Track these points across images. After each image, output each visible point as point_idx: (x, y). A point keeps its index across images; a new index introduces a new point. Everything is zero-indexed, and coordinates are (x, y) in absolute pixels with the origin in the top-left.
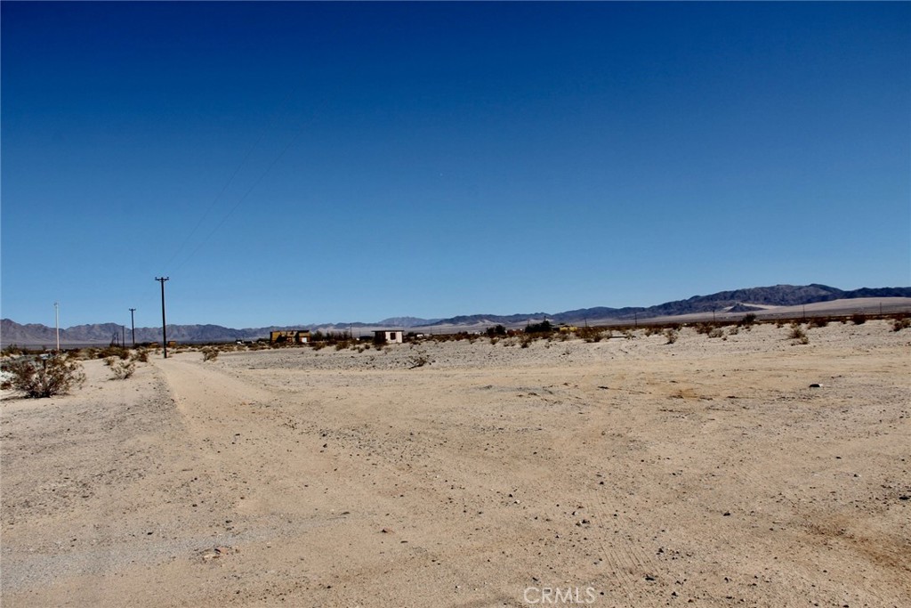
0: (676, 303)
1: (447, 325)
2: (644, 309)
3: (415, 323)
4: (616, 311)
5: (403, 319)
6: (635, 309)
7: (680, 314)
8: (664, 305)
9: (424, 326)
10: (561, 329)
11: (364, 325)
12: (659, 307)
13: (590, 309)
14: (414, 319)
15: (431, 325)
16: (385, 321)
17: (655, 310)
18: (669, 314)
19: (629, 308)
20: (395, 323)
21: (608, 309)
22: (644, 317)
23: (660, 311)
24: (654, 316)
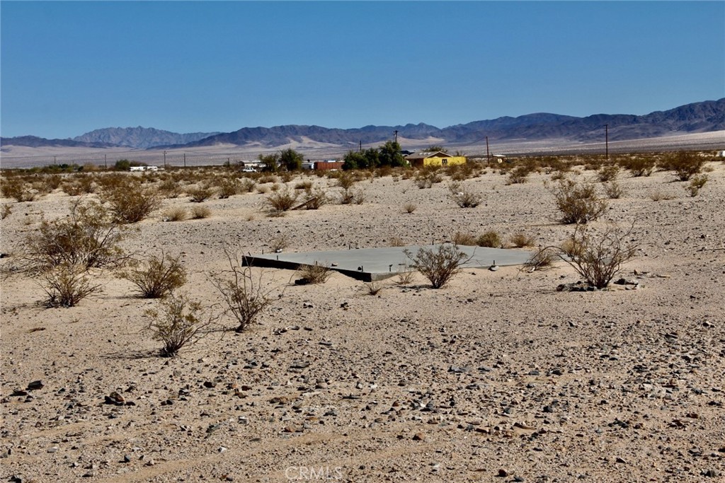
0: (705, 105)
1: (222, 145)
2: (634, 119)
3: (157, 139)
4: (576, 121)
5: (130, 131)
6: (615, 117)
7: (714, 129)
8: (680, 109)
9: (175, 146)
10: (427, 162)
11: (44, 142)
12: (669, 114)
13: (521, 118)
14: (153, 131)
15: (190, 145)
16: (90, 134)
17: (658, 122)
18: (690, 129)
19: (604, 117)
20: (114, 140)
21: (558, 117)
22: (636, 136)
23: (671, 122)
24: (657, 134)
